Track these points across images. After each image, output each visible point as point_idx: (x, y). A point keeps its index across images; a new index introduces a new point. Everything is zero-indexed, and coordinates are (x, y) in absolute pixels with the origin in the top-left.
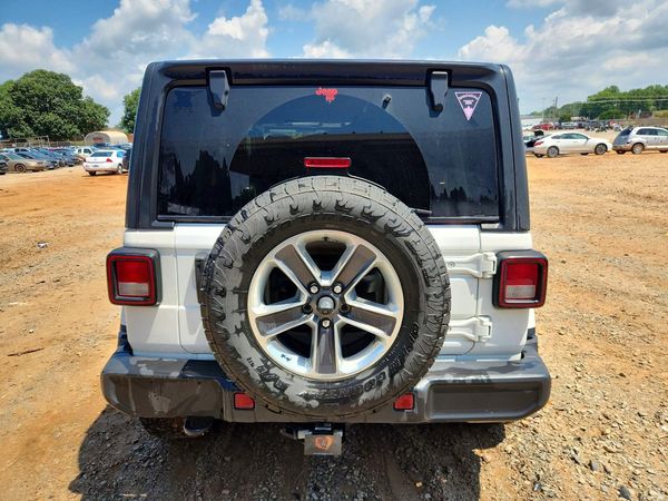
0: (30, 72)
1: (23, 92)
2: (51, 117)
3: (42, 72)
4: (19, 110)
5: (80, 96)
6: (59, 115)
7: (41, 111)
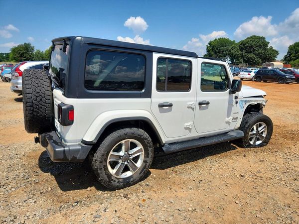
0: (249, 37)
1: (244, 45)
2: (252, 55)
3: (254, 36)
4: (240, 52)
5: (267, 46)
6: (255, 54)
7: (249, 52)
